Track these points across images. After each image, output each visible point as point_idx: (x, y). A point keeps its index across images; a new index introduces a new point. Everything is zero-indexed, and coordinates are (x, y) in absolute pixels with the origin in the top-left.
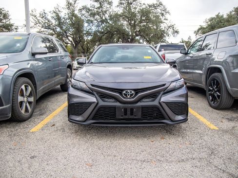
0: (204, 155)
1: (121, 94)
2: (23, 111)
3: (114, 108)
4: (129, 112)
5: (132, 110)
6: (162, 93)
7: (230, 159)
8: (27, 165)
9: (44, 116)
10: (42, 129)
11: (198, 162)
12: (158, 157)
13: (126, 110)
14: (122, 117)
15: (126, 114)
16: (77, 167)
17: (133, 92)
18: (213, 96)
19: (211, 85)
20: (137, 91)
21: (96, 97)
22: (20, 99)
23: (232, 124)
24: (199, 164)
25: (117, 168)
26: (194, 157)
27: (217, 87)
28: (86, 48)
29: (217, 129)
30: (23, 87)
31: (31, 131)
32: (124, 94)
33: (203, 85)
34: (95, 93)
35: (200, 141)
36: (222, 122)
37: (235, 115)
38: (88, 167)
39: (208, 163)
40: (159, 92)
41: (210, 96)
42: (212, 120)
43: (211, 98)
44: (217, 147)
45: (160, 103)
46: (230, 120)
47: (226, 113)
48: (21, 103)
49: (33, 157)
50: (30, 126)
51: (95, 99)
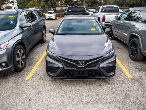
0: (121, 99)
1: (77, 63)
2: (20, 66)
3: (73, 71)
4: (81, 73)
5: (83, 72)
6: (101, 61)
7: (135, 102)
8: (27, 106)
9: (32, 66)
10: (32, 77)
11: (117, 104)
12: (97, 100)
13: (79, 72)
14: (77, 76)
15: (79, 74)
16: (54, 107)
17: (84, 62)
18: (132, 52)
19: (131, 45)
20: (86, 62)
21: (62, 64)
22: (18, 59)
23: (141, 74)
24: (118, 105)
25: (75, 108)
26: (116, 100)
27: (135, 48)
28: (53, 2)
29: (132, 78)
30: (18, 52)
31: (26, 79)
32: (79, 63)
33: (127, 43)
34: (61, 61)
35: (121, 88)
36: (135, 72)
37: (144, 66)
38: (59, 106)
39: (123, 104)
40: (99, 61)
41: (131, 52)
42: (130, 70)
43: (131, 53)
44: (129, 93)
45: (99, 68)
46: (140, 70)
47: (139, 64)
48: (19, 61)
49: (30, 100)
50: (25, 75)
51: (62, 65)
